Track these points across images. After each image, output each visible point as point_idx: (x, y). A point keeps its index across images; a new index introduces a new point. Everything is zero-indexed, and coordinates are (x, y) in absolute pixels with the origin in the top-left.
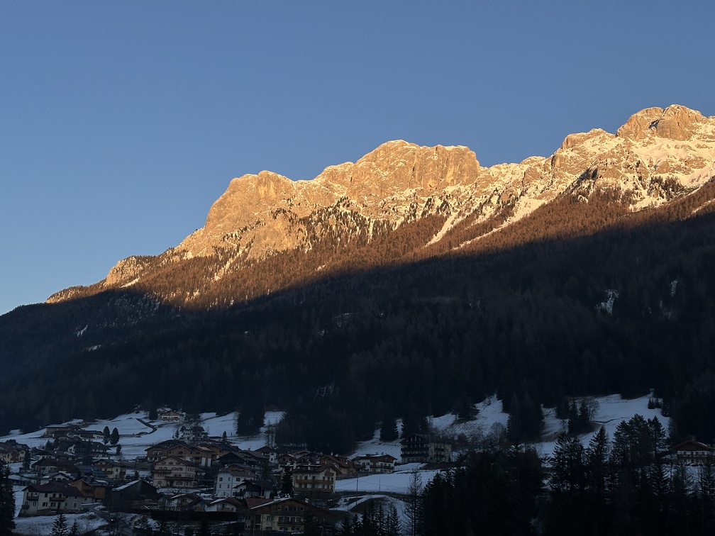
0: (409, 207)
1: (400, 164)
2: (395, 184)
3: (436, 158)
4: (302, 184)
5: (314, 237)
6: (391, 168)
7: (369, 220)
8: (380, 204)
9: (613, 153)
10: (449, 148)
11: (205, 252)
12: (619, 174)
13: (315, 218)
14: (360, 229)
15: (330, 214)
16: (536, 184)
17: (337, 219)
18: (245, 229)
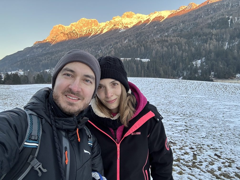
0: (86, 31)
2: (83, 27)
3: (90, 22)
4: (67, 27)
5: (69, 37)
6: (83, 24)
7: (79, 34)
8: (80, 31)
10: (93, 20)
11: (50, 40)
12: (119, 25)
13: (69, 33)
14: (77, 35)
15: (71, 33)
16: (107, 27)
17: (73, 34)
18: (57, 36)
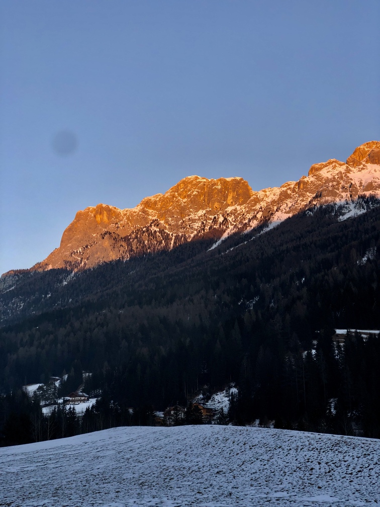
0: (200, 224)
1: (195, 193)
2: (191, 208)
3: (219, 187)
4: (127, 211)
5: (131, 250)
6: (189, 196)
7: (172, 235)
8: (179, 223)
9: (334, 178)
11: (60, 265)
12: (336, 193)
13: (133, 236)
14: (165, 242)
15: (144, 232)
16: (287, 202)
17: (149, 236)
18: (87, 247)
